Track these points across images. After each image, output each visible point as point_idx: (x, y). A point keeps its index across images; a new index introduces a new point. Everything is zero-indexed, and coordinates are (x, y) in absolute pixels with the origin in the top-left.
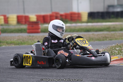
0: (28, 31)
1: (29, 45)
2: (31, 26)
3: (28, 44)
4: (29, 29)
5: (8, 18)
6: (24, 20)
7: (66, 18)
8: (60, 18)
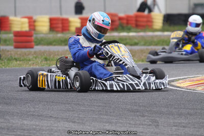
5: (35, 21)
6: (60, 25)
7: (127, 23)
8: (118, 22)
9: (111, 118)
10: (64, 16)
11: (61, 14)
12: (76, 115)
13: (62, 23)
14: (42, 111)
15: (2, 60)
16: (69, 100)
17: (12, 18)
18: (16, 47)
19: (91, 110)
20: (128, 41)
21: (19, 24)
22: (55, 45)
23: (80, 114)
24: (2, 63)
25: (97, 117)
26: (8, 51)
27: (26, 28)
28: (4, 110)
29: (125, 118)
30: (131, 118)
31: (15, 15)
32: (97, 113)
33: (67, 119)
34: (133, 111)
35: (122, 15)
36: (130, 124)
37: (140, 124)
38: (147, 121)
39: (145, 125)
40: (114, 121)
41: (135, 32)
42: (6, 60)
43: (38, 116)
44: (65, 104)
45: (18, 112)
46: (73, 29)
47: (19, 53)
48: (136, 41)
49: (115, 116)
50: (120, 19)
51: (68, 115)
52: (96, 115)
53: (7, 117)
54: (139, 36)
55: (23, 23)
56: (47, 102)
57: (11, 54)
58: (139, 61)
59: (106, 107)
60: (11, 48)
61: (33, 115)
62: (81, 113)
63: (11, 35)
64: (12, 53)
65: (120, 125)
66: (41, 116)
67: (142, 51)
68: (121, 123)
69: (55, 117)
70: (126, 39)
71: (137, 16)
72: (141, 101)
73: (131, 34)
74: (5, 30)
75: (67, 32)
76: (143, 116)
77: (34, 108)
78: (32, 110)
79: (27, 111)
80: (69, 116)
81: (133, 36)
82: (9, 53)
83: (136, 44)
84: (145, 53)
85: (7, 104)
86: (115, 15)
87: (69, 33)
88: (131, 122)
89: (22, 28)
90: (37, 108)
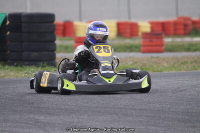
0: (142, 48)
1: (156, 73)
2: (148, 40)
3: (154, 71)
4: (144, 46)
6: (128, 30)
8: (191, 27)
9: (159, 128)
10: (133, 20)
11: (130, 18)
13: (131, 28)
14: (86, 122)
17: (76, 23)
19: (139, 121)
20: (198, 46)
21: (83, 29)
22: (120, 51)
23: (126, 125)
25: (144, 127)
28: (46, 121)
29: (174, 129)
30: (181, 128)
31: (80, 20)
32: (144, 124)
45: (61, 122)
46: (140, 34)
49: (163, 127)
50: (194, 23)
52: (144, 126)
56: (93, 112)
59: (155, 117)
62: (127, 123)
70: (196, 45)
72: (194, 111)
74: (69, 36)
76: (194, 127)
77: (78, 118)
78: (76, 120)
79: (70, 122)
86: (189, 19)
90: (81, 118)
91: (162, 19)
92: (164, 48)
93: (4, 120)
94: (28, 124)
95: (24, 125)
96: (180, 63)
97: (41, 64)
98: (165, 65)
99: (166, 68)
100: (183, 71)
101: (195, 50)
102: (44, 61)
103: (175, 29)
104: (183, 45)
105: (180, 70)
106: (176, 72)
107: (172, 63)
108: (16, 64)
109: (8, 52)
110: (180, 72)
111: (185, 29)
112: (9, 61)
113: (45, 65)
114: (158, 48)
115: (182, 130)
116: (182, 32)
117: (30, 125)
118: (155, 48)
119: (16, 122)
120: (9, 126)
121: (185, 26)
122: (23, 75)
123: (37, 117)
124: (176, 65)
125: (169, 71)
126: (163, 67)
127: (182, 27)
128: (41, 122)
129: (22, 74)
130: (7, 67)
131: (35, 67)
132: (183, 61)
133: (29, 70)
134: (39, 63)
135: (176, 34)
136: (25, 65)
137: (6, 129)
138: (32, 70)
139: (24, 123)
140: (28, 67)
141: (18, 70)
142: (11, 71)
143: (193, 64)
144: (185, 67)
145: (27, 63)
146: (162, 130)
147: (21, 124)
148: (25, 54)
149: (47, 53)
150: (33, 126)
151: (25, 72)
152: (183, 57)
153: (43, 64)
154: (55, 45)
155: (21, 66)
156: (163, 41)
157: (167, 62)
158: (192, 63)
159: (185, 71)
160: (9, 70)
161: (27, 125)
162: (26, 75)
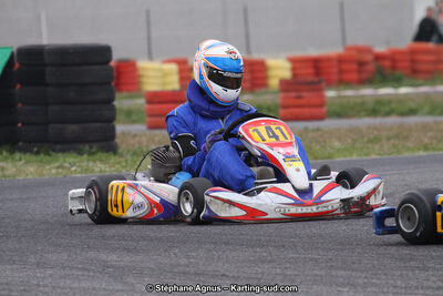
2: (293, 94)
4: (285, 107)
6: (247, 76)
7: (394, 68)
8: (371, 67)
9: (354, 274)
10: (256, 56)
11: (248, 50)
12: (278, 271)
13: (252, 72)
14: (204, 264)
15: (122, 156)
16: (263, 239)
17: (142, 64)
18: (152, 127)
19: (311, 259)
20: (393, 105)
21: (158, 75)
23: (286, 268)
24: (119, 163)
25: (322, 272)
26: (135, 136)
27: (173, 84)
28: (122, 264)
29: (386, 274)
30: (398, 273)
31: (150, 57)
32: (323, 265)
33: (259, 279)
34: (401, 260)
35: (380, 49)
36: (395, 287)
37: (417, 288)
38: (432, 279)
39: (429, 288)
40: (360, 281)
41: (411, 85)
42: (129, 157)
43: (196, 274)
44: (252, 247)
45: (153, 266)
46: (274, 83)
47: (156, 139)
48: (412, 105)
49: (361, 271)
50: (378, 57)
51: (260, 270)
52: (322, 268)
53: (131, 280)
54: (418, 94)
55: (165, 75)
56: (215, 243)
57: (140, 143)
58: (419, 149)
59: (342, 250)
60: (140, 128)
61: (184, 273)
62: (288, 265)
63: (141, 102)
64: (144, 139)
65: (374, 289)
66: (203, 274)
67: (425, 128)
68: (376, 285)
69: (233, 277)
70: (390, 102)
71: (413, 52)
73: (403, 90)
74: (128, 90)
75: (263, 90)
76: (424, 269)
77: (188, 257)
78: (183, 261)
79: (171, 265)
80: (263, 273)
81: (406, 95)
82: (137, 139)
83: (412, 112)
84: (431, 130)
85: (129, 251)
86: (366, 50)
87: (268, 93)
88: (399, 283)
89: (164, 84)
90: (193, 257)
91: (313, 52)
92: (325, 109)
93: (38, 264)
94: (89, 271)
95: (80, 273)
96: (365, 140)
97: (87, 147)
98: (337, 144)
99: (338, 150)
100: (374, 156)
101: (388, 114)
102: (93, 141)
103: (341, 72)
104: (363, 104)
105: (367, 155)
106: (359, 158)
107: (350, 140)
108: (35, 149)
109: (20, 125)
110: (368, 158)
111: (360, 72)
112: (20, 144)
113: (94, 150)
114: (315, 111)
115: (401, 275)
116: (355, 76)
117: (91, 273)
118: (306, 111)
119: (64, 268)
120: (51, 276)
121: (361, 64)
122: (54, 171)
123: (103, 256)
124: (357, 145)
125: (345, 156)
126: (333, 148)
127: (355, 67)
128: (112, 267)
129: (50, 169)
130: (18, 155)
131: (75, 155)
132: (372, 136)
133: (65, 161)
134: (81, 146)
135: (342, 82)
136: (54, 151)
137: (46, 282)
138: (71, 160)
139: (79, 269)
140: (60, 155)
141: (41, 161)
142: (26, 163)
143: (392, 141)
144: (377, 147)
145: (58, 147)
146: (360, 277)
147: (74, 272)
148: (53, 128)
149: (98, 125)
150: (98, 274)
151: (56, 164)
152: (369, 128)
153: (91, 147)
154: (113, 109)
155: (47, 153)
156: (322, 96)
157: (339, 139)
158: (389, 139)
159: (378, 157)
160: (23, 162)
161: (85, 273)
162: (60, 170)
